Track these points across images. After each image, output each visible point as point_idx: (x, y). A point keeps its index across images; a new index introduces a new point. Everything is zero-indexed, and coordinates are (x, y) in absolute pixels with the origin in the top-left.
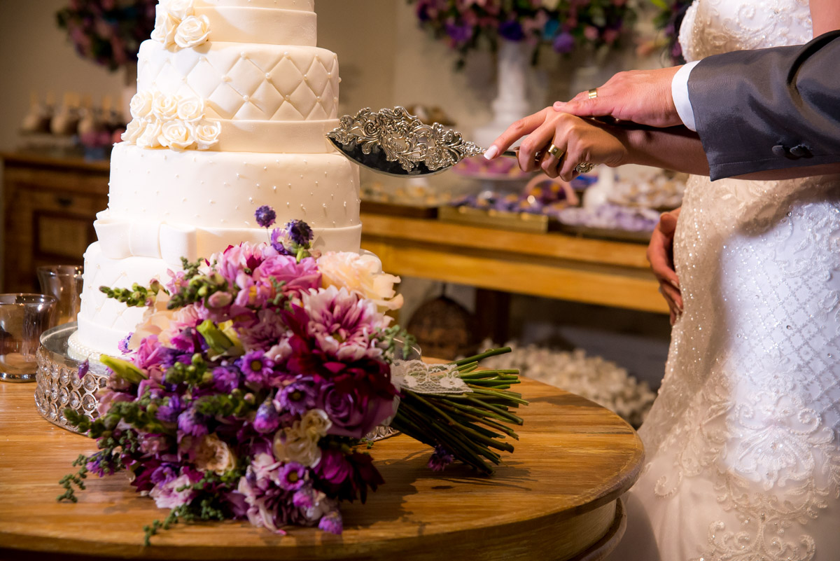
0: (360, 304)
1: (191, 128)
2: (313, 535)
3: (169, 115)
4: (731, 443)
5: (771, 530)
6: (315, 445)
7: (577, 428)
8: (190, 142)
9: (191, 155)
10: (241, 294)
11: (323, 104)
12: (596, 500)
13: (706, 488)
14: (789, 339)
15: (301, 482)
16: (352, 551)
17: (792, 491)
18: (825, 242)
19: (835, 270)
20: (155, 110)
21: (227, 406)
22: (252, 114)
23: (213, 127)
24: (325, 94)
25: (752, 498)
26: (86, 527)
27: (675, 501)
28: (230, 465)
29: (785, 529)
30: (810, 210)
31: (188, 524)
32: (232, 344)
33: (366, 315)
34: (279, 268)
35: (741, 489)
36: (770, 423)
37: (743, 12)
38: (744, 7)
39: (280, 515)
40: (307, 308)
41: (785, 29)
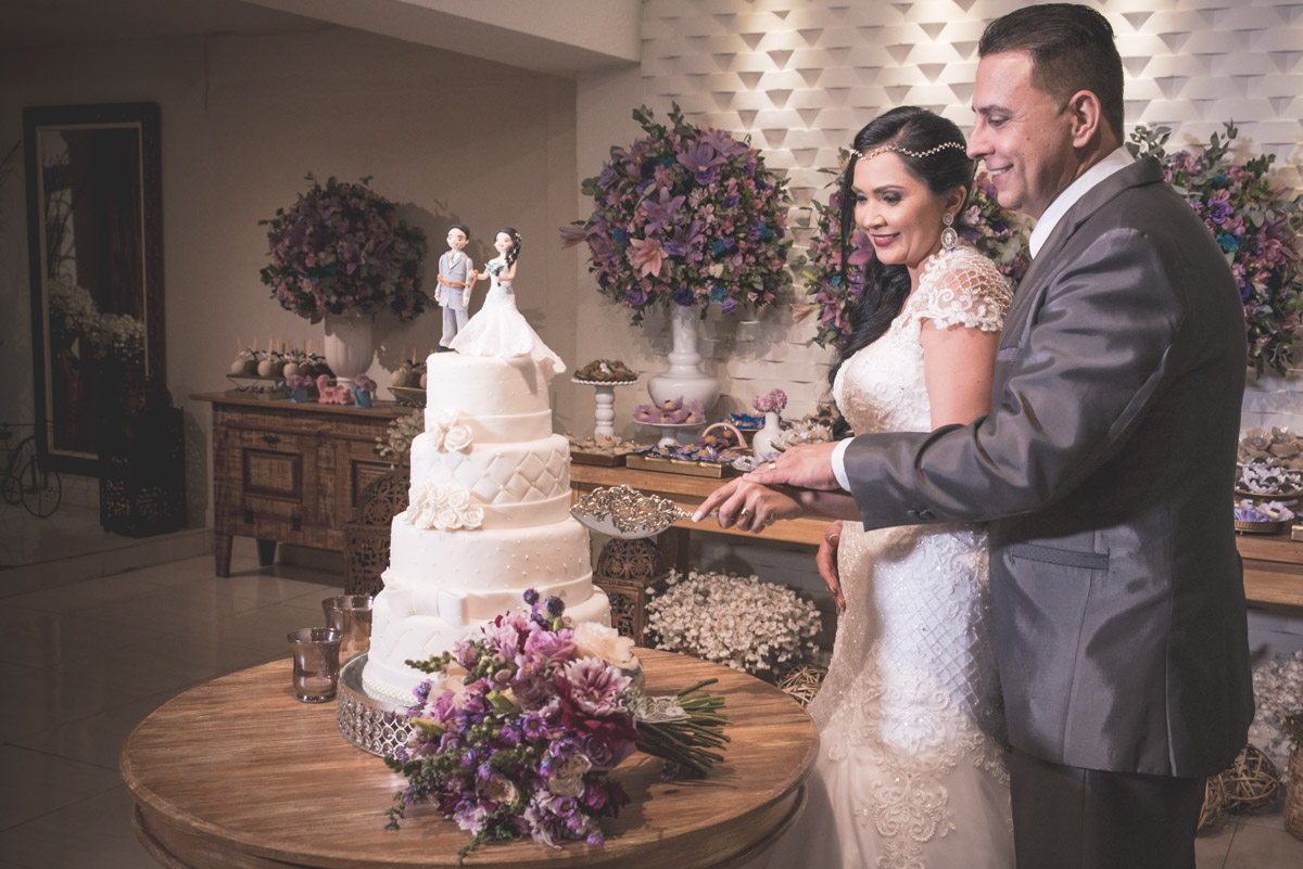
0: (608, 670)
1: (459, 514)
2: (582, 847)
3: (441, 504)
4: (884, 718)
5: (916, 785)
6: (579, 780)
7: (766, 719)
8: (459, 525)
9: (461, 535)
10: (519, 671)
11: (560, 484)
12: (785, 793)
13: (868, 754)
14: (925, 638)
15: (572, 811)
16: (611, 857)
17: (930, 754)
18: (948, 563)
19: (957, 585)
20: (430, 499)
21: (514, 758)
22: (507, 500)
23: (477, 513)
24: (561, 477)
25: (901, 761)
26: (413, 853)
27: (844, 764)
28: (516, 797)
29: (925, 783)
30: (936, 539)
31: (487, 844)
32: (512, 705)
33: (613, 679)
34: (544, 644)
35: (893, 754)
36: (913, 703)
37: (878, 388)
38: (878, 384)
39: (555, 832)
40: (569, 678)
41: (909, 401)
